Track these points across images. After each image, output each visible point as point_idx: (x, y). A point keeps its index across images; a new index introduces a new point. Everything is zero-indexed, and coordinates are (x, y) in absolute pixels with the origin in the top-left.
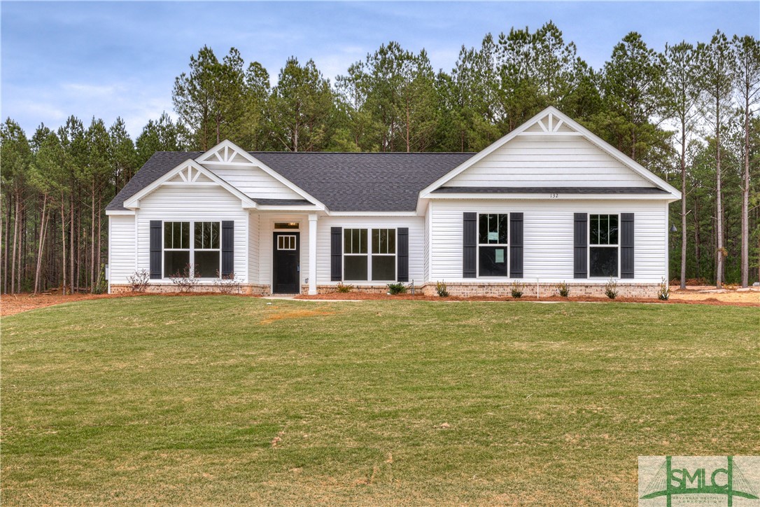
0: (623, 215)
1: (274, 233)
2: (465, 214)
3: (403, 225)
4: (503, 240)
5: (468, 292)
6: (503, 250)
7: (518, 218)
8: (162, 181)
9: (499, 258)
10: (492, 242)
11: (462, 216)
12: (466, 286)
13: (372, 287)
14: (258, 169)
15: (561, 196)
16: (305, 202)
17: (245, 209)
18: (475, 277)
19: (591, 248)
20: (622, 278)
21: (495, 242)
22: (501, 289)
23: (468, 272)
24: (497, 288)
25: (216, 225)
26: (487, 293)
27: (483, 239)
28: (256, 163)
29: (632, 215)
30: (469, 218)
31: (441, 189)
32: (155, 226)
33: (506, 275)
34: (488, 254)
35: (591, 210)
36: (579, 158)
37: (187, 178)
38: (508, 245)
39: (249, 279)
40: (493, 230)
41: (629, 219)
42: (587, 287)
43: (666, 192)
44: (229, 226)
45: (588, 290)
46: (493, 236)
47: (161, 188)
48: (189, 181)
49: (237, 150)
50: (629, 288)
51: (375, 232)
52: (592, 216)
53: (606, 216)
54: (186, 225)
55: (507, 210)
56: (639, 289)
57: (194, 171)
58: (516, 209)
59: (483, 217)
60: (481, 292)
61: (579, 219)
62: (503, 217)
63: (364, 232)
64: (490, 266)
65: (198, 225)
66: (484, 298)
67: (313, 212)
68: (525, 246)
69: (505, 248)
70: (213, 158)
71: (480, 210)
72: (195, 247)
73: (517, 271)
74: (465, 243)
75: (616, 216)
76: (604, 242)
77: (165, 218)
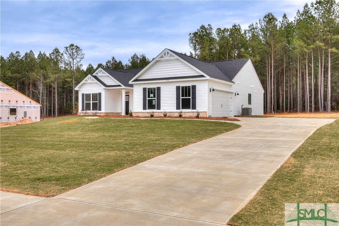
0: (192, 86)
4: (154, 97)
5: (144, 115)
7: (159, 89)
8: (83, 82)
9: (154, 104)
11: (143, 89)
12: (143, 113)
14: (108, 76)
15: (169, 81)
16: (119, 86)
18: (146, 110)
19: (182, 99)
20: (192, 109)
21: (152, 97)
23: (144, 108)
25: (97, 94)
27: (149, 97)
28: (107, 74)
31: (135, 80)
32: (83, 95)
33: (155, 109)
34: (150, 102)
35: (182, 85)
36: (178, 66)
38: (156, 98)
39: (105, 111)
40: (152, 93)
41: (194, 87)
43: (204, 77)
44: (100, 94)
46: (152, 95)
47: (84, 83)
48: (89, 81)
49: (103, 70)
50: (193, 113)
53: (183, 87)
54: (90, 94)
55: (155, 86)
57: (90, 78)
58: (158, 86)
59: (149, 89)
60: (147, 115)
61: (178, 88)
62: (154, 89)
64: (151, 106)
65: (93, 94)
67: (123, 89)
68: (161, 99)
69: (155, 100)
70: (97, 74)
71: (148, 87)
72: (92, 101)
73: (159, 108)
74: (143, 99)
75: (190, 86)
76: (186, 96)
77: (85, 92)
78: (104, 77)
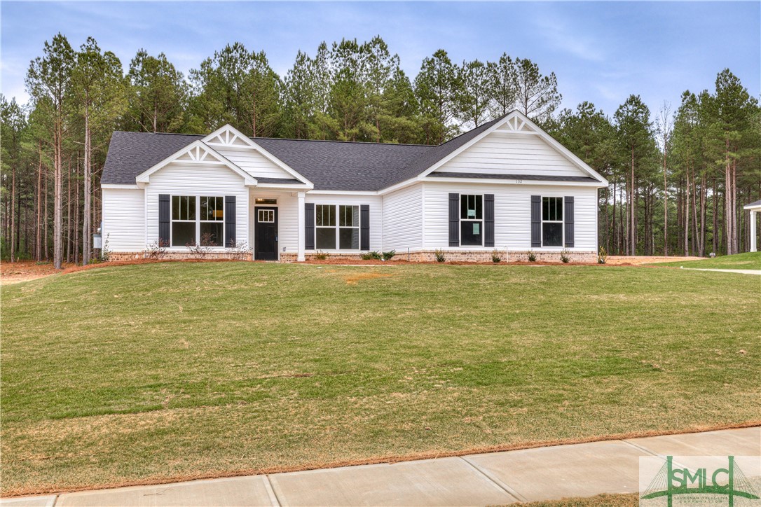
0: (566, 198)
1: (255, 207)
2: (450, 195)
3: (365, 202)
4: (479, 216)
5: (452, 259)
6: (478, 224)
7: (490, 199)
8: (172, 159)
9: (476, 231)
10: (470, 217)
11: (448, 196)
12: (452, 253)
13: (340, 255)
14: (255, 151)
15: (524, 182)
16: (296, 181)
17: (246, 186)
18: (458, 246)
19: (543, 223)
20: (565, 247)
21: (472, 217)
22: (479, 256)
23: (453, 241)
24: (475, 255)
25: (220, 200)
26: (468, 259)
27: (464, 216)
28: (253, 145)
29: (572, 198)
30: (453, 198)
31: (433, 174)
32: (163, 199)
33: (481, 244)
34: (467, 227)
35: (543, 194)
37: (195, 157)
38: (483, 220)
40: (471, 208)
41: (570, 201)
42: (541, 254)
43: (598, 181)
44: (231, 201)
45: (543, 256)
46: (471, 213)
48: (197, 159)
49: (238, 134)
51: (342, 208)
52: (544, 198)
53: (547, 198)
54: (193, 199)
55: (482, 192)
56: (578, 256)
57: (202, 151)
58: (489, 191)
59: (464, 197)
60: (463, 258)
61: (535, 200)
62: (479, 197)
63: (333, 208)
64: (470, 237)
65: (203, 199)
66: (466, 263)
67: (302, 190)
68: (495, 222)
69: (480, 223)
70: (216, 139)
71: (462, 191)
72: (201, 219)
73: (490, 242)
74: (450, 219)
75: (561, 199)
76: (552, 219)
77: (173, 192)
78: (236, 154)
